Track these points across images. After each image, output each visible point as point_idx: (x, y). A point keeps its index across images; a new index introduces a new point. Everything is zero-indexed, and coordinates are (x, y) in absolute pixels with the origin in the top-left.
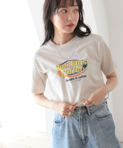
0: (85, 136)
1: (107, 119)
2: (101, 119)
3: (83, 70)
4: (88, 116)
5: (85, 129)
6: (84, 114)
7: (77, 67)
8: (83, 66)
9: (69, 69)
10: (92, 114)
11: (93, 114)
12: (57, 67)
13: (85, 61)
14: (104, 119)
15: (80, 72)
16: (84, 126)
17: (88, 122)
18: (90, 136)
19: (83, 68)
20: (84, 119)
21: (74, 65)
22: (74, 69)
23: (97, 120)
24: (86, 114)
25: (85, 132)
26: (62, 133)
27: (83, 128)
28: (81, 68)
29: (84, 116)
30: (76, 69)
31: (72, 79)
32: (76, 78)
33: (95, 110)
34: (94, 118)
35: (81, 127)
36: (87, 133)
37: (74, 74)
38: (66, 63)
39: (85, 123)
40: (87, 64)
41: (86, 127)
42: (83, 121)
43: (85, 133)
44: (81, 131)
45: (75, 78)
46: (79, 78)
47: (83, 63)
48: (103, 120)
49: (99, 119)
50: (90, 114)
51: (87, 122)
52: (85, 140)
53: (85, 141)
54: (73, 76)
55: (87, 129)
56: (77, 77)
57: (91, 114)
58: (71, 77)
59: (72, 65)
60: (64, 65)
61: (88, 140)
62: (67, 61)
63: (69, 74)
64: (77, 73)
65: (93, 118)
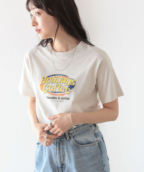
0: (62, 163)
1: (91, 146)
2: (82, 146)
3: (68, 91)
4: (66, 140)
5: (62, 155)
6: (62, 138)
7: (63, 85)
8: (69, 86)
9: (54, 85)
10: (72, 138)
12: (44, 78)
13: (74, 81)
14: (87, 146)
15: (64, 92)
18: (67, 163)
19: (68, 89)
20: (61, 143)
21: (62, 82)
22: (59, 87)
23: (78, 146)
24: (64, 138)
25: (62, 158)
26: (40, 155)
27: (60, 153)
28: (67, 87)
29: (61, 140)
30: (62, 87)
31: (55, 97)
32: (59, 98)
33: (76, 135)
34: (74, 143)
35: (57, 152)
36: (64, 159)
37: (58, 92)
38: (55, 76)
39: (62, 148)
40: (74, 86)
41: (64, 152)
42: (59, 145)
43: (62, 160)
44: (58, 157)
45: (57, 98)
46: (62, 98)
47: (71, 83)
48: (85, 147)
49: (80, 146)
50: (68, 139)
51: (64, 147)
52: (62, 168)
53: (62, 170)
54: (56, 95)
55: (65, 155)
56: (61, 97)
57: (70, 139)
58: (54, 95)
59: (59, 82)
60: (52, 78)
61: (65, 168)
62: (57, 75)
63: (53, 91)
64: (61, 92)
65: (72, 143)
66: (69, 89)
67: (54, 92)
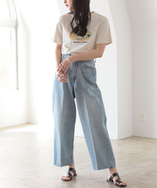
1: (92, 70)
4: (80, 63)
5: (75, 71)
8: (87, 35)
11: (84, 63)
13: (90, 32)
14: (90, 69)
15: (85, 39)
16: (76, 68)
17: (79, 66)
20: (77, 64)
32: (81, 42)
36: (76, 74)
37: (80, 39)
40: (90, 35)
42: (76, 65)
46: (83, 42)
47: (88, 33)
52: (74, 78)
57: (82, 62)
64: (83, 39)
65: (83, 65)
66: (88, 37)
67: (78, 39)
